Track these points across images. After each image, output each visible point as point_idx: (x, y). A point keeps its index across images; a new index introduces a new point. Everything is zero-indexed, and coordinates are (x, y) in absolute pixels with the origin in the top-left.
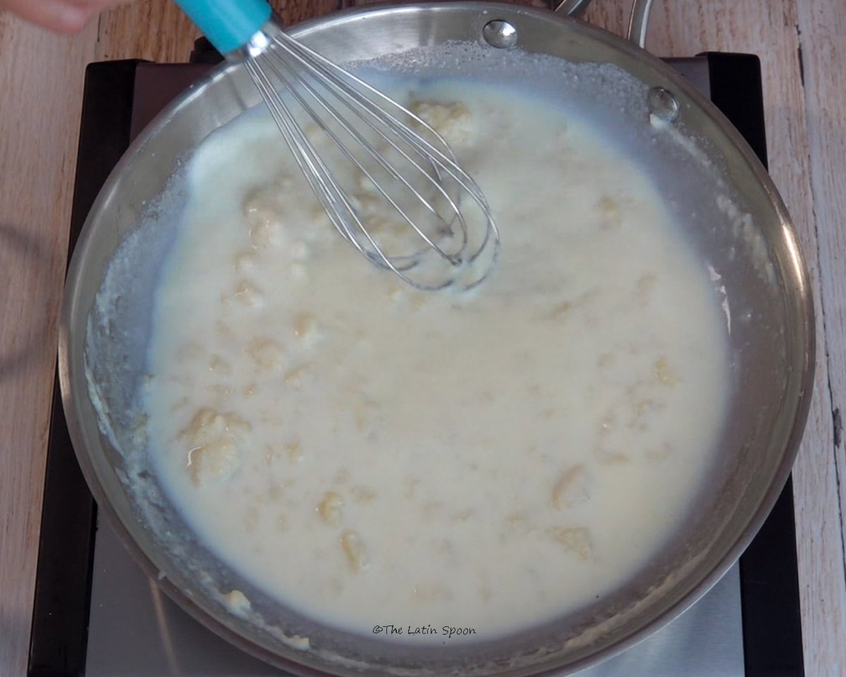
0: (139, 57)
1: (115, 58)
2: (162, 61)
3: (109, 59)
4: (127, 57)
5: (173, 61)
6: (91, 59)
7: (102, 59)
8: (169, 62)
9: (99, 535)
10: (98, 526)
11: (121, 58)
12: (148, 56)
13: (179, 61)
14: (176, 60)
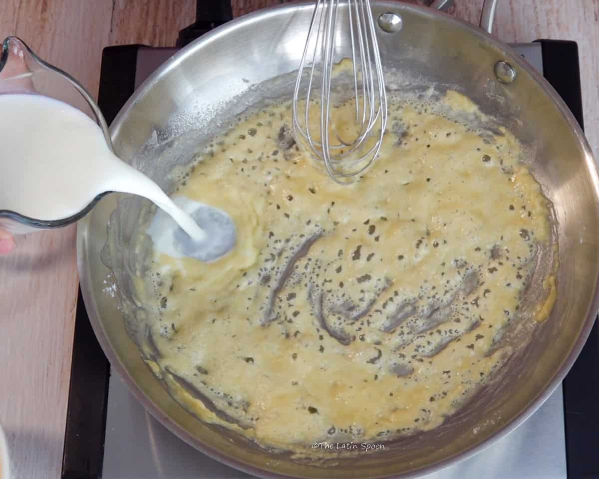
0: (140, 43)
1: (123, 44)
2: (156, 45)
3: (119, 44)
4: (132, 43)
5: (164, 46)
6: (106, 44)
7: (114, 44)
8: (161, 46)
9: (111, 378)
10: (110, 373)
11: (127, 43)
12: (146, 42)
13: (168, 46)
14: (166, 45)
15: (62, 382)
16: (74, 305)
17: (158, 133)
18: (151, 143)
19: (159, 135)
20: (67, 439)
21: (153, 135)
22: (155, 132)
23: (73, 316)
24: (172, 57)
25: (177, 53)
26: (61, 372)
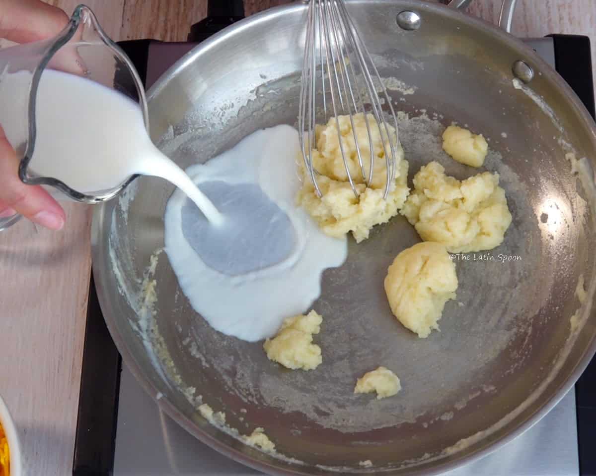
0: (151, 38)
1: (134, 39)
2: (168, 40)
3: (130, 39)
4: (143, 38)
5: (175, 40)
6: (118, 39)
7: (126, 39)
8: (172, 41)
9: (122, 374)
10: (122, 368)
11: (138, 38)
12: (157, 37)
13: (179, 41)
14: (177, 39)
15: (73, 378)
16: (85, 301)
17: (175, 127)
18: (167, 138)
19: (175, 130)
20: (78, 433)
21: (169, 129)
22: (171, 127)
23: (84, 312)
24: (190, 53)
25: (194, 49)
26: (73, 366)
